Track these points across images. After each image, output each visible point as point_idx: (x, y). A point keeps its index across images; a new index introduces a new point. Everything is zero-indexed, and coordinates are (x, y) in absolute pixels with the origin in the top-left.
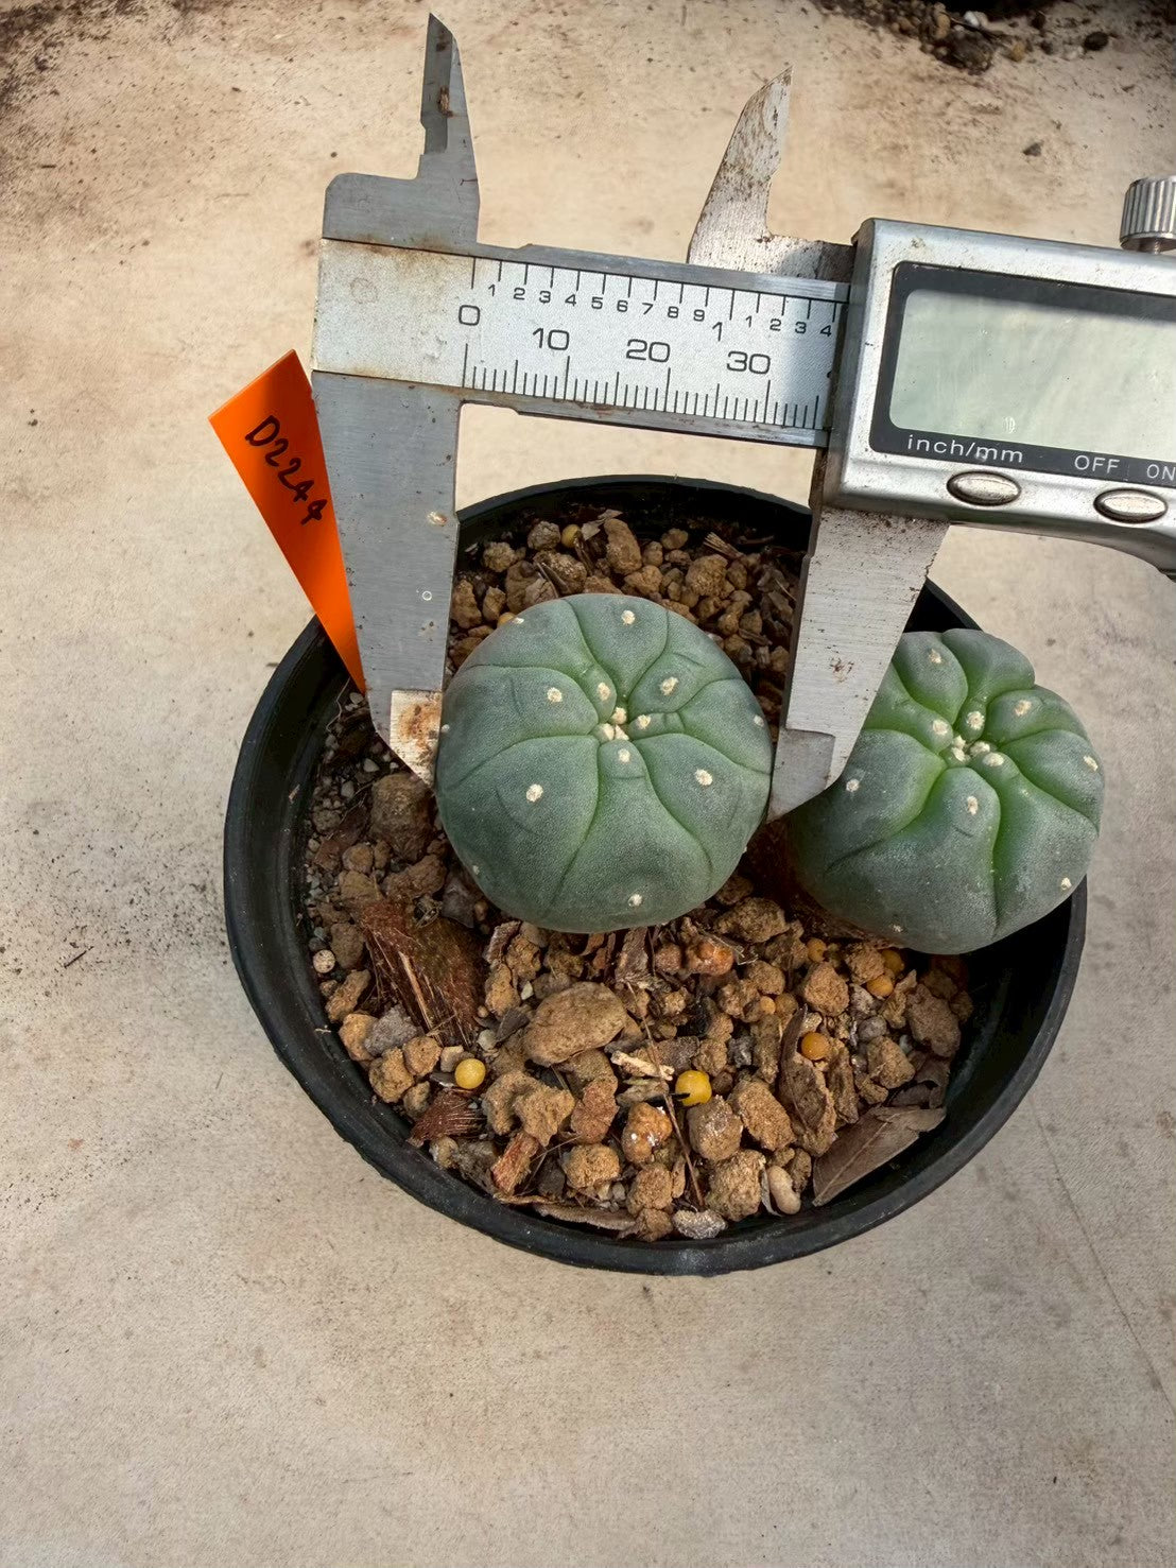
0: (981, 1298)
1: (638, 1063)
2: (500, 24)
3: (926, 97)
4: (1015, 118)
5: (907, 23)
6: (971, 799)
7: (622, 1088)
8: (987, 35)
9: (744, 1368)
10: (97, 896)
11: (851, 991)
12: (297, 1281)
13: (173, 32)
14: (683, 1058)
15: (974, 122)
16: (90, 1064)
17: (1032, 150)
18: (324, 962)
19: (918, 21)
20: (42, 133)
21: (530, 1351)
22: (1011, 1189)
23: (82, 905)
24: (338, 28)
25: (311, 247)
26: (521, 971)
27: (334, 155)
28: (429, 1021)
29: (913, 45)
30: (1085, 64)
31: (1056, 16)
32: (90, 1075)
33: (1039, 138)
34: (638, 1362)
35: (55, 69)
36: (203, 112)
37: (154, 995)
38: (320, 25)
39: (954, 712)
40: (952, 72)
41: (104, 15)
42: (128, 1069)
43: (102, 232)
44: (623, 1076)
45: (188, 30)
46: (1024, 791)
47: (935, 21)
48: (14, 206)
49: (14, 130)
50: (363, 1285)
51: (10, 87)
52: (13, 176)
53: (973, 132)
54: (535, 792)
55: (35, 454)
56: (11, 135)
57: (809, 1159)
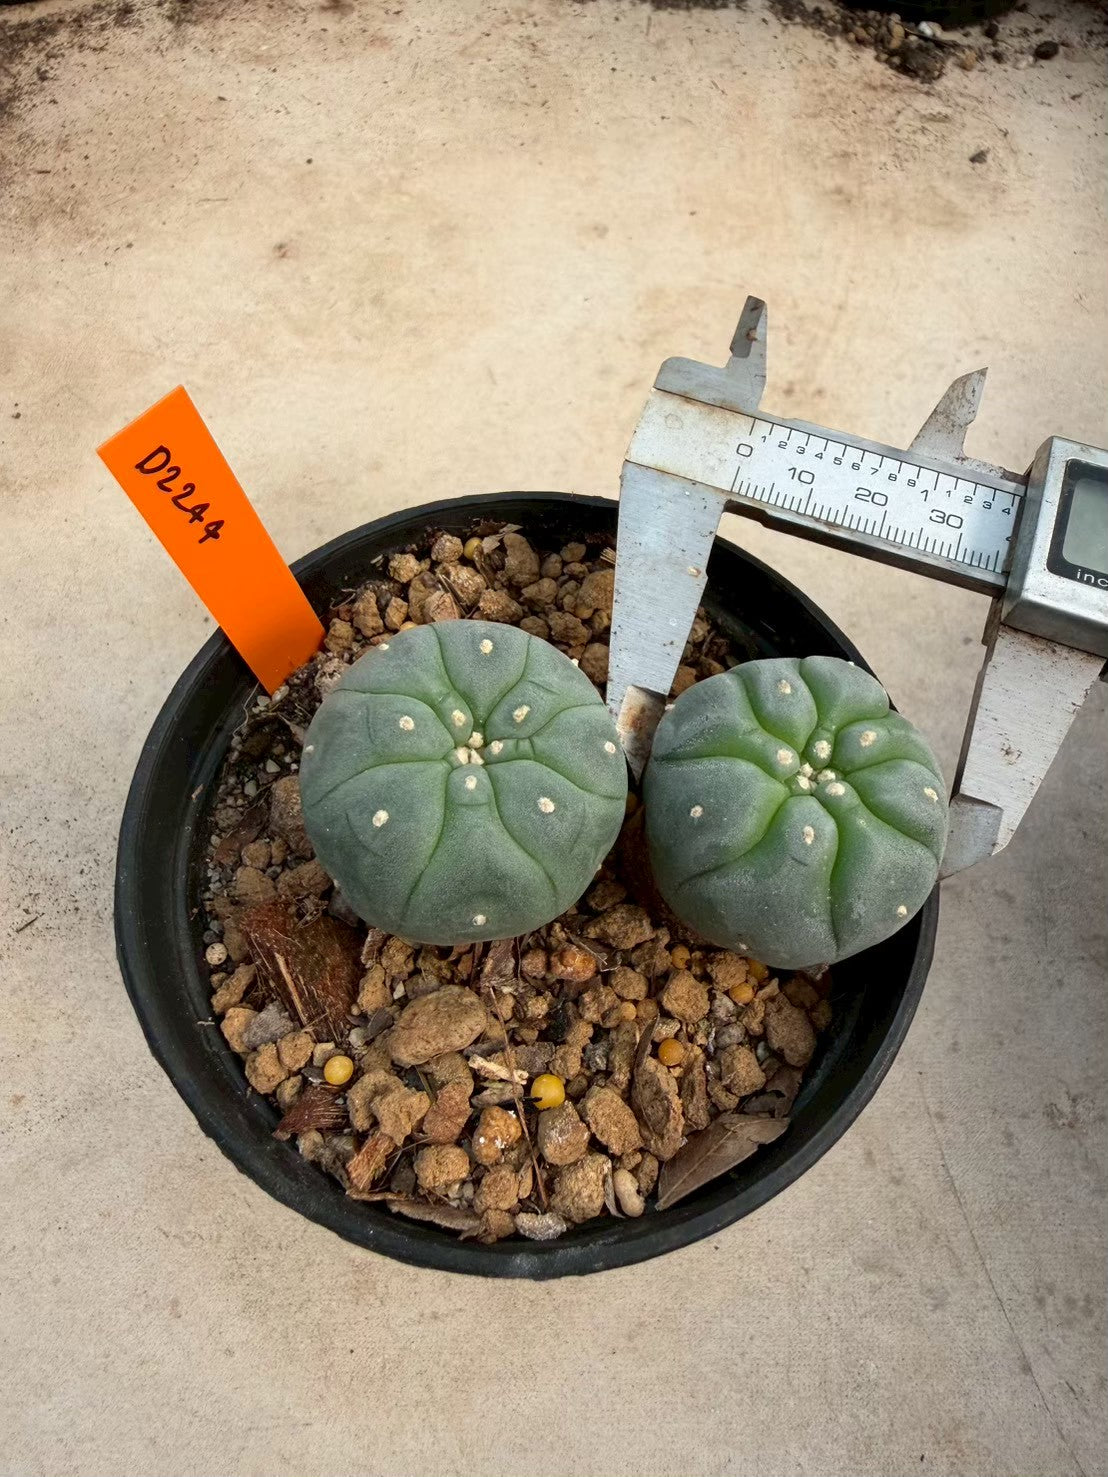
0: (861, 1278)
1: (493, 1067)
2: (473, 35)
3: (878, 105)
4: (964, 126)
5: (862, 33)
6: (809, 830)
7: (478, 1090)
8: (940, 45)
9: (630, 1338)
10: (51, 866)
11: (712, 997)
12: (215, 1238)
13: (166, 44)
14: (539, 1062)
15: (923, 130)
16: (34, 1025)
17: (978, 158)
18: (215, 954)
19: (873, 31)
20: (39, 140)
21: (427, 1312)
22: (897, 1174)
23: (36, 874)
24: (320, 40)
25: (283, 250)
26: (395, 971)
27: (309, 161)
28: (304, 1019)
29: (868, 55)
30: (1035, 72)
31: (1010, 25)
32: (35, 1036)
33: (986, 145)
34: (530, 1327)
35: (55, 79)
36: (191, 119)
37: (97, 961)
38: (303, 38)
39: (802, 740)
40: (905, 80)
41: (103, 28)
42: (70, 1030)
43: (91, 235)
44: (479, 1080)
45: (181, 42)
46: (863, 822)
47: (890, 31)
48: (10, 209)
49: (14, 137)
50: (275, 1244)
51: (13, 96)
52: (10, 182)
53: (922, 140)
54: (382, 817)
55: (16, 445)
56: (11, 142)
57: (656, 1164)
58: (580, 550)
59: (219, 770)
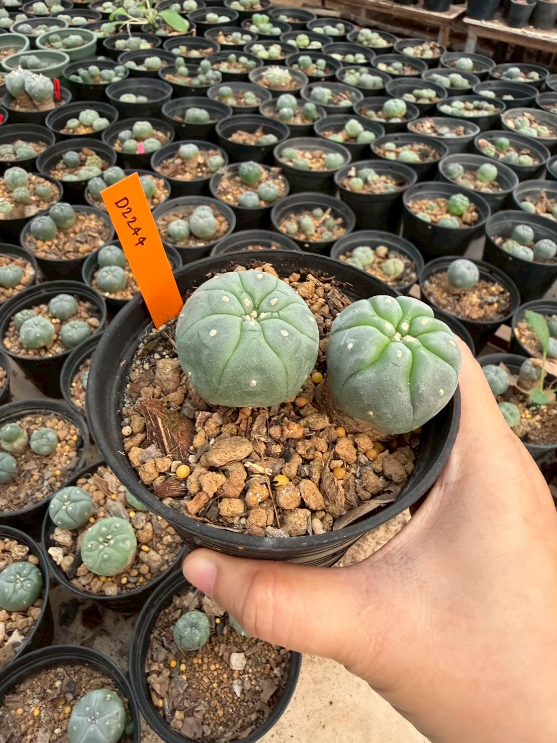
1: (257, 467)
6: (398, 351)
7: (248, 478)
11: (357, 455)
14: (277, 468)
18: (126, 431)
26: (211, 433)
28: (168, 450)
39: (396, 322)
44: (249, 473)
46: (423, 351)
54: (213, 332)
57: (331, 518)
58: (298, 276)
59: (133, 357)
